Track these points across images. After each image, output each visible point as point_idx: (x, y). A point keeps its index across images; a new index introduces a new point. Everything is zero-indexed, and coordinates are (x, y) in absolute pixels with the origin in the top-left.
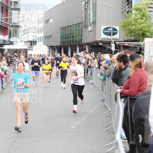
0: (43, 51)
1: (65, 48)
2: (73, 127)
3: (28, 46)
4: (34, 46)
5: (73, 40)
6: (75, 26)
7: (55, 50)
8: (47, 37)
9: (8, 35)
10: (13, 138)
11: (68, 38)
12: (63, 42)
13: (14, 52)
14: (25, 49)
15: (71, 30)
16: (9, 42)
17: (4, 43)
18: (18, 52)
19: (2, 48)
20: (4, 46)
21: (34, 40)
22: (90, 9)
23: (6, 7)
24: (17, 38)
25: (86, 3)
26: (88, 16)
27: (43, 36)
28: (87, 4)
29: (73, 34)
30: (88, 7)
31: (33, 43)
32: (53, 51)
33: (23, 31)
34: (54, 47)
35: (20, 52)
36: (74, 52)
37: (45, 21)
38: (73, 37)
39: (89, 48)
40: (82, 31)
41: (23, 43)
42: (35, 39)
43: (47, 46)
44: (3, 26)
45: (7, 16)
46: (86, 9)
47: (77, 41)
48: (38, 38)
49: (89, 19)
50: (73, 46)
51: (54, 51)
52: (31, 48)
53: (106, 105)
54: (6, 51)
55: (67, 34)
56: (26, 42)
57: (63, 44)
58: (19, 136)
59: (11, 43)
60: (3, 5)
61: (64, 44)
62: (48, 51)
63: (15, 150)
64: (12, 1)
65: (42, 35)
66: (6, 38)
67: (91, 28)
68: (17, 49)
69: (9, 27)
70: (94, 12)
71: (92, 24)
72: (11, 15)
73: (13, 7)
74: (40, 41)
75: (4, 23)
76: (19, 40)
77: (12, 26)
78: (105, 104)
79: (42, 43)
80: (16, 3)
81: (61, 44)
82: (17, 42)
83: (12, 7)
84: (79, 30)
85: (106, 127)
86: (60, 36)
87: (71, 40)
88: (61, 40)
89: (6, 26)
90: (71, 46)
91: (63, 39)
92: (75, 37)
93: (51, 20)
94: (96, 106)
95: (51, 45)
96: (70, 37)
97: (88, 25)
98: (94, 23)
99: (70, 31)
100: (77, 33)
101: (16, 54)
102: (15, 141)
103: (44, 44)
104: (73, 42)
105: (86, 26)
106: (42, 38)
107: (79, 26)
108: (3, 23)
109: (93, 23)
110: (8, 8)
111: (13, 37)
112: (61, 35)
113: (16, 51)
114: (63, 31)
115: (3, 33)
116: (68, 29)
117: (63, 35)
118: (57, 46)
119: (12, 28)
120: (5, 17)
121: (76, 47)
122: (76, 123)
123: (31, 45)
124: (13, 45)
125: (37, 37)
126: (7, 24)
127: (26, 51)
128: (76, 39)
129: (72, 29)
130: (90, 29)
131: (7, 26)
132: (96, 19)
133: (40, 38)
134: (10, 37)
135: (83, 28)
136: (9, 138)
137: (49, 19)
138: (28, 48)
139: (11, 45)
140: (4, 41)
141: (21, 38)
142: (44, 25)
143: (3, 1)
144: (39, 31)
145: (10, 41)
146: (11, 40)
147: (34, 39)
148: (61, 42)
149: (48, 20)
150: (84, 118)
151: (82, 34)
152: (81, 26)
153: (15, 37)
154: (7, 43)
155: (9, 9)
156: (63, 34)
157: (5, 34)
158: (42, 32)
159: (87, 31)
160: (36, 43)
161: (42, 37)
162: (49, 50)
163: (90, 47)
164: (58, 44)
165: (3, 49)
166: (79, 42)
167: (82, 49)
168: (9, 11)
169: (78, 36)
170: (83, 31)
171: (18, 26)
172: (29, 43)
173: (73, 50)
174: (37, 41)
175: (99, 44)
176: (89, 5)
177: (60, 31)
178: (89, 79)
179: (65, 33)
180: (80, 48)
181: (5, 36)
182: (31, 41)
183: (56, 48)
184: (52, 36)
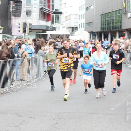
0: (84, 37)
1: (106, 34)
2: (113, 109)
3: (70, 32)
4: (75, 31)
5: (113, 27)
6: (115, 12)
7: (96, 36)
8: (89, 24)
9: (50, 21)
11: (108, 24)
12: (103, 28)
13: (56, 37)
14: (67, 35)
16: (52, 28)
17: (48, 29)
18: (60, 38)
19: (45, 33)
20: (47, 31)
21: (76, 27)
24: (59, 24)
26: (127, 3)
27: (84, 22)
29: (113, 20)
31: (74, 29)
32: (93, 36)
33: (65, 17)
34: (95, 32)
35: (62, 38)
36: (114, 38)
37: (86, 8)
38: (113, 23)
39: (128, 34)
40: (121, 18)
41: (65, 29)
42: (77, 25)
43: (88, 32)
44: (46, 13)
45: (49, 2)
48: (80, 24)
49: (128, 6)
50: (113, 32)
51: (95, 36)
52: (73, 33)
54: (49, 36)
55: (108, 21)
56: (68, 28)
57: (103, 30)
58: (60, 118)
59: (54, 29)
61: (104, 30)
62: (89, 37)
66: (49, 24)
67: (130, 14)
68: (59, 35)
69: (52, 13)
72: (53, 2)
74: (82, 27)
75: (47, 10)
76: (61, 26)
77: (55, 13)
79: (83, 29)
82: (59, 28)
84: (119, 17)
87: (111, 26)
88: (101, 26)
89: (48, 12)
90: (110, 32)
91: (103, 25)
92: (115, 24)
93: (92, 7)
95: (92, 31)
96: (110, 24)
97: (127, 12)
99: (110, 17)
100: (117, 19)
101: (58, 39)
103: (85, 30)
107: (119, 13)
108: (45, 9)
111: (55, 22)
112: (101, 21)
113: (58, 36)
114: (103, 17)
115: (46, 19)
116: (108, 16)
117: (103, 22)
118: (97, 32)
119: (54, 15)
120: (48, 4)
121: (115, 33)
122: (116, 106)
124: (55, 30)
125: (79, 23)
126: (50, 11)
127: (68, 36)
128: (116, 25)
129: (112, 16)
131: (50, 12)
133: (82, 24)
134: (53, 23)
135: (123, 14)
136: (51, 120)
137: (90, 6)
138: (70, 33)
139: (53, 30)
140: (47, 27)
141: (63, 24)
142: (85, 12)
144: (81, 17)
146: (54, 26)
147: (76, 25)
148: (101, 28)
149: (89, 7)
150: (123, 101)
151: (121, 20)
152: (120, 13)
153: (58, 23)
154: (49, 29)
156: (104, 20)
157: (48, 20)
158: (83, 19)
159: (127, 17)
160: (77, 29)
161: (84, 23)
162: (90, 35)
164: (99, 30)
165: (46, 35)
166: (118, 28)
167: (122, 35)
169: (118, 22)
170: (123, 17)
171: (61, 13)
172: (71, 29)
173: (113, 36)
177: (100, 18)
178: (128, 64)
179: (106, 20)
180: (119, 34)
181: (47, 22)
182: (73, 27)
183: (96, 34)
184: (92, 22)
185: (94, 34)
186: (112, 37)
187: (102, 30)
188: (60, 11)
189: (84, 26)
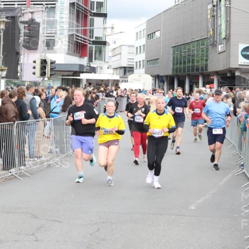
0: (144, 84)
1: (181, 79)
2: (193, 207)
3: (120, 75)
4: (129, 74)
5: (193, 67)
6: (196, 43)
7: (164, 82)
8: (151, 62)
9: (87, 56)
10: (95, 224)
11: (185, 63)
12: (177, 69)
13: (97, 85)
14: (114, 80)
15: (189, 49)
16: (89, 68)
17: (82, 71)
19: (78, 78)
20: (81, 74)
21: (130, 66)
22: (221, 16)
23: (84, 11)
24: (103, 62)
25: (214, 6)
26: (217, 28)
27: (144, 59)
28: (215, 8)
29: (193, 56)
30: (217, 13)
31: (127, 70)
32: (160, 84)
33: (112, 50)
34: (162, 77)
35: (107, 86)
36: (195, 86)
37: (148, 35)
38: (193, 61)
39: (218, 80)
40: (207, 52)
41: (111, 71)
42: (132, 63)
43: (151, 76)
44: (79, 42)
45: (85, 25)
46: (213, 16)
47: (200, 68)
48: (137, 62)
49: (218, 33)
50: (193, 76)
51: (162, 83)
52: (125, 78)
53: (246, 173)
54: (84, 82)
55: (185, 57)
56: (117, 68)
57: (177, 72)
59: (93, 70)
60: (78, 8)
61: (179, 73)
62: (152, 85)
63: (97, 243)
64: (94, 2)
65: (142, 57)
66: (84, 61)
68: (102, 81)
69: (89, 44)
70: (227, 21)
71: (224, 41)
72: (92, 24)
73: (95, 11)
74: (140, 67)
75: (81, 37)
76: (105, 66)
77: (94, 43)
78: (244, 171)
79: (143, 70)
80: (100, 5)
81: (173, 73)
82: (101, 68)
83: (93, 12)
84: (203, 51)
85: (245, 208)
86: (171, 59)
87: (189, 67)
88: (174, 66)
89: (84, 41)
90: (189, 75)
91: (177, 64)
92: (197, 62)
93: (158, 34)
94: (230, 175)
95: (157, 74)
96: (189, 62)
97: (217, 42)
98: (227, 39)
99: (188, 51)
100: (199, 54)
102: (99, 229)
103: (146, 73)
104: (193, 70)
105: (214, 45)
106: (143, 63)
107: (203, 44)
108: (79, 36)
109: (225, 38)
110: (87, 13)
111: (95, 59)
112: (174, 58)
114: (177, 51)
115: (79, 53)
116: (185, 49)
117: (177, 59)
118: (167, 76)
119: (94, 46)
120: (83, 28)
121: (197, 77)
122: (199, 201)
123: (125, 73)
124: (95, 73)
125: (135, 61)
126: (86, 39)
127: (116, 84)
128: (197, 64)
130: (220, 48)
131: (86, 42)
132: (229, 33)
133: (140, 62)
134: (90, 60)
135: (210, 47)
136: (88, 225)
137: (155, 32)
138: (120, 78)
139: (91, 73)
140: (81, 66)
141: (108, 62)
142: (146, 42)
143: (78, 1)
144: (138, 50)
145: (90, 66)
146: (92, 65)
147: (130, 63)
148: (173, 70)
149: (153, 33)
150: (211, 192)
151: (207, 56)
152: (205, 44)
153: (99, 60)
154: (85, 70)
155: (89, 14)
156: (177, 56)
157: (82, 56)
158: (143, 53)
159: (216, 52)
160: (133, 71)
161: (143, 61)
162: (154, 81)
163: (221, 78)
164: (169, 72)
165: (80, 80)
166: (202, 70)
167: (208, 82)
168: (90, 17)
169: (201, 59)
170: (210, 52)
171: (104, 43)
172: (122, 71)
173: (193, 82)
174: (135, 66)
175: (235, 74)
176: (219, 10)
177: (172, 52)
179: (181, 56)
180: (204, 79)
181: (82, 59)
182: (125, 67)
183: (165, 79)
184: (158, 59)
185: (161, 78)
186: (191, 84)
187: (175, 73)
188: (104, 40)
189: (143, 66)
